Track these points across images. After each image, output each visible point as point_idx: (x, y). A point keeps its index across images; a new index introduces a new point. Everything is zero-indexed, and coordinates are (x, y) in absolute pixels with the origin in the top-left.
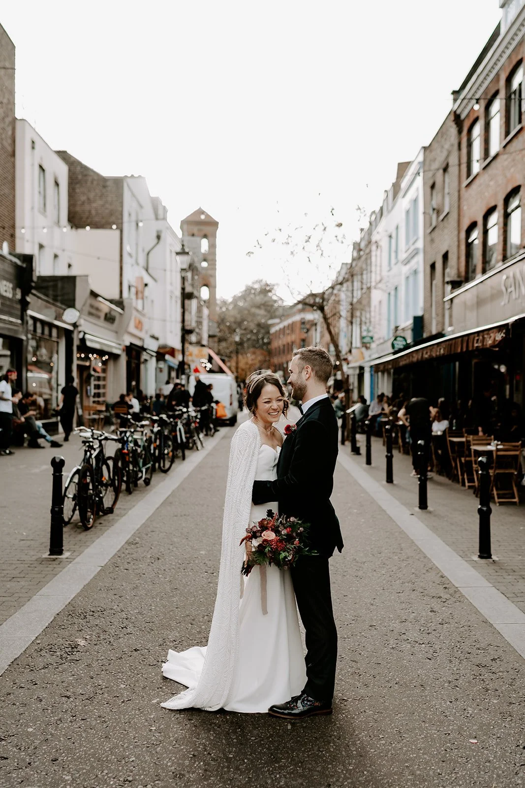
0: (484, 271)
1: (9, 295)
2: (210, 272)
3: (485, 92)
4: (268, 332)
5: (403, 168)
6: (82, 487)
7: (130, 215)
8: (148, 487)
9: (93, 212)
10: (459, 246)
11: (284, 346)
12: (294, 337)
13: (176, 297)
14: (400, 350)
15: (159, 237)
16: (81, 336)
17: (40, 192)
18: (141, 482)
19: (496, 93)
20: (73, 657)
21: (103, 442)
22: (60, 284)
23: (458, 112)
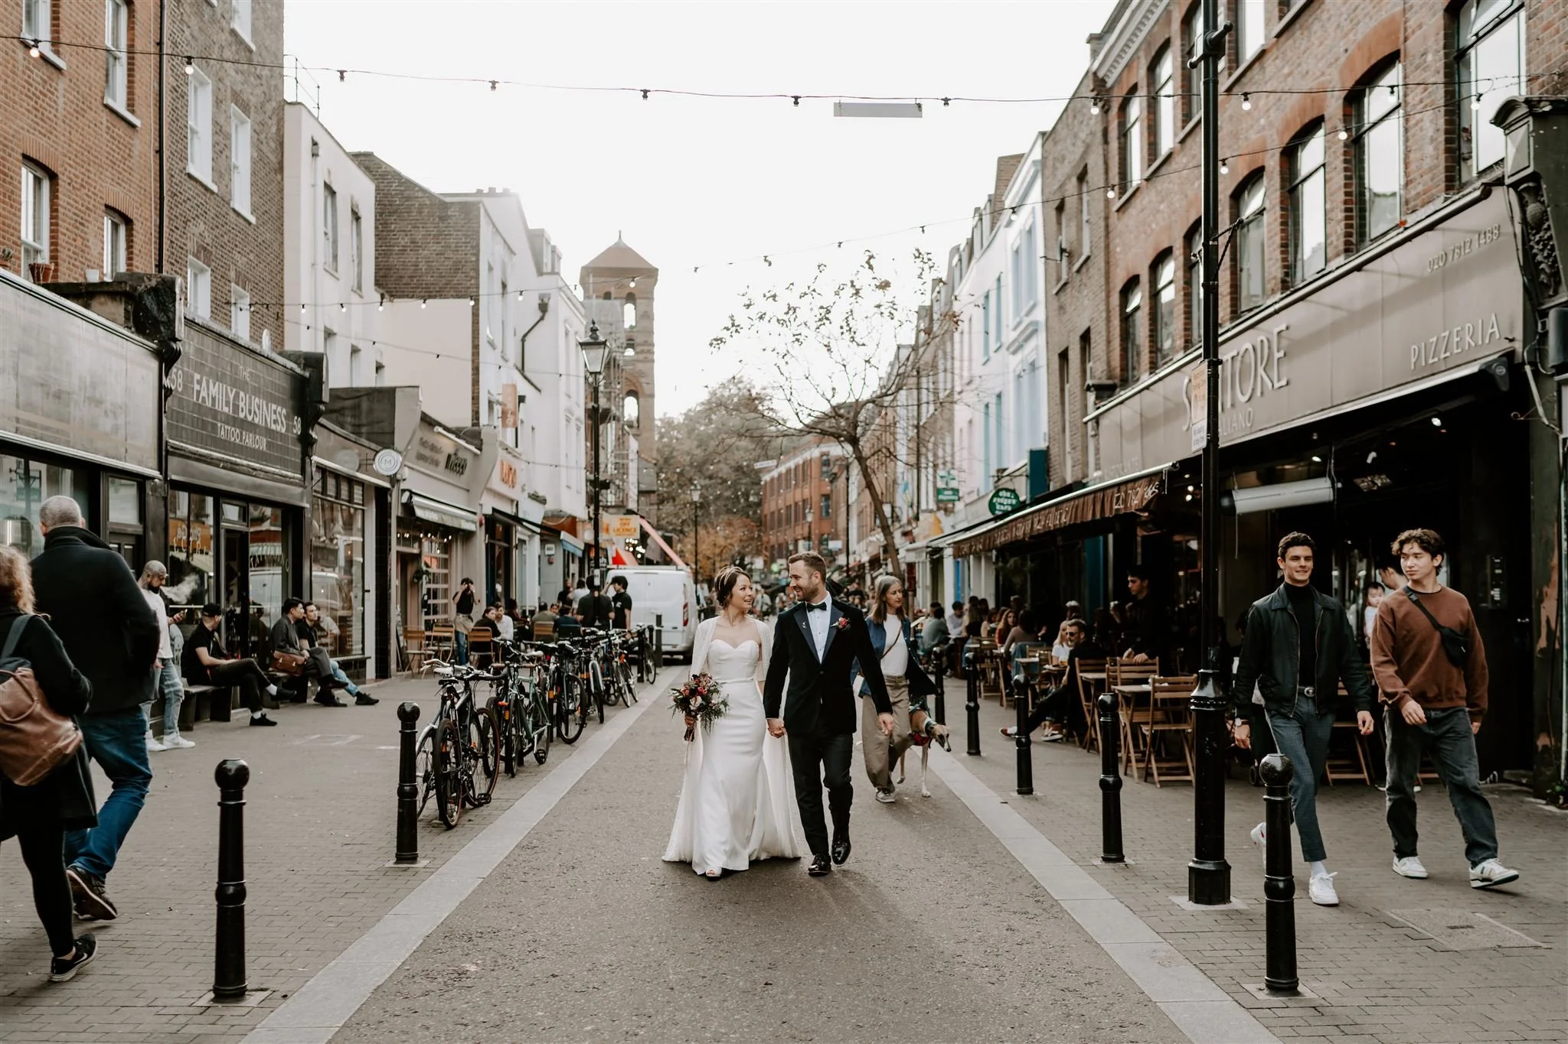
0: (1154, 367)
1: (281, 429)
2: (640, 366)
3: (1147, 41)
4: (757, 482)
5: (1008, 166)
6: (440, 758)
7: (490, 269)
8: (543, 767)
9: (423, 266)
10: (1108, 320)
11: (788, 508)
12: (809, 491)
13: (578, 419)
14: (1006, 514)
15: (543, 308)
16: (405, 498)
17: (326, 234)
18: (530, 758)
19: (1166, 45)
20: (461, 984)
21: (472, 684)
22: (365, 405)
23: (1101, 75)
